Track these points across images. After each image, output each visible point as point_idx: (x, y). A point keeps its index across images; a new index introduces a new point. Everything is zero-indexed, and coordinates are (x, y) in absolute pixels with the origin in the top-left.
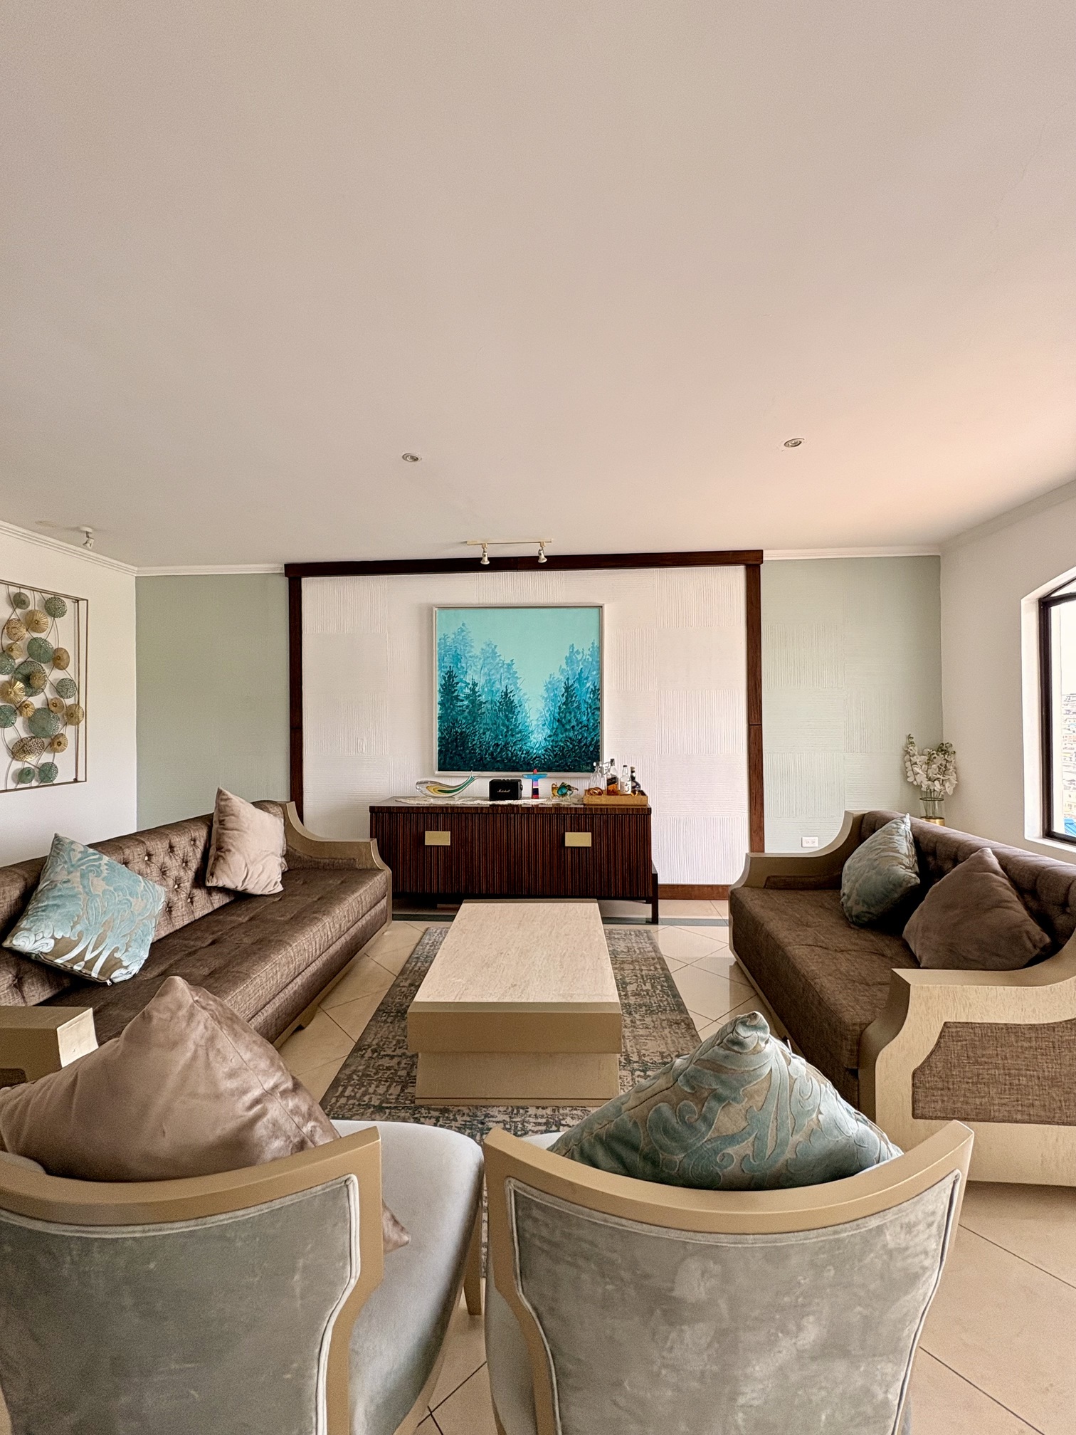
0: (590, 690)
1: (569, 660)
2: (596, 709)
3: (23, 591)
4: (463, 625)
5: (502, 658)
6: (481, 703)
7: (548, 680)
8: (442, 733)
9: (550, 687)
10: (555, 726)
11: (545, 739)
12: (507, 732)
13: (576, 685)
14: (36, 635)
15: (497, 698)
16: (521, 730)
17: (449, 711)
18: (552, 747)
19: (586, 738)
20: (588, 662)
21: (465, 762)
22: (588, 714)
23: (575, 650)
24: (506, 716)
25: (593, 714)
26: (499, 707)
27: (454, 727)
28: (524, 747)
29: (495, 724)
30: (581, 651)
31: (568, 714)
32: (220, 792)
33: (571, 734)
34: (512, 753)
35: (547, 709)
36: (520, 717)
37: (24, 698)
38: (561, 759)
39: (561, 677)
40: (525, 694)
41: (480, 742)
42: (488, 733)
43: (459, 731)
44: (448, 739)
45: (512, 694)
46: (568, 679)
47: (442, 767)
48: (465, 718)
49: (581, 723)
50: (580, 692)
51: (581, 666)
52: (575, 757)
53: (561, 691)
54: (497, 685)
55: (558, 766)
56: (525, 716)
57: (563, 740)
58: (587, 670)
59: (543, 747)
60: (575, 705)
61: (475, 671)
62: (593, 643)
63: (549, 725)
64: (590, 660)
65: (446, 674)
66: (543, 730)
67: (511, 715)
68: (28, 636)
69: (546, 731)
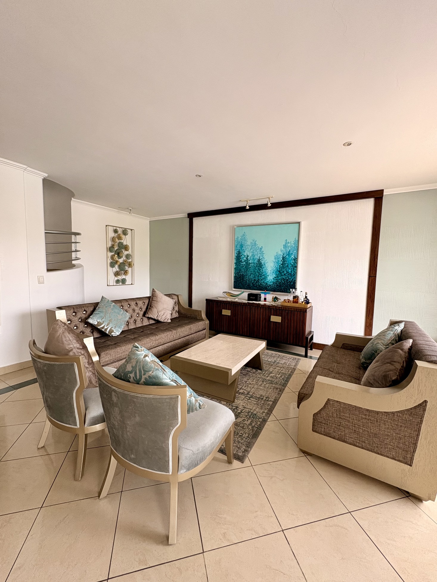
0: (293, 259)
1: (285, 246)
2: (295, 267)
3: (117, 228)
4: (244, 233)
5: (258, 245)
6: (250, 263)
7: (276, 254)
8: (236, 275)
9: (276, 257)
10: (277, 274)
11: (273, 279)
12: (259, 275)
13: (287, 257)
14: (120, 241)
15: (256, 261)
16: (264, 275)
17: (238, 266)
18: (276, 282)
19: (290, 279)
20: (293, 247)
21: (243, 286)
22: (291, 269)
23: (287, 242)
24: (259, 269)
25: (294, 269)
26: (256, 265)
27: (240, 272)
28: (265, 281)
29: (254, 272)
30: (290, 242)
31: (283, 269)
32: (153, 289)
33: (284, 277)
34: (260, 284)
35: (275, 266)
36: (264, 269)
37: (118, 259)
38: (279, 287)
39: (281, 253)
40: (266, 260)
41: (249, 278)
42: (252, 275)
43: (241, 274)
44: (237, 277)
45: (261, 260)
46: (284, 254)
47: (235, 287)
48: (244, 269)
49: (288, 272)
50: (288, 260)
51: (290, 249)
52: (285, 286)
53: (281, 259)
54: (256, 257)
55: (278, 290)
56: (266, 269)
57: (280, 279)
58: (292, 250)
59: (272, 282)
60: (286, 265)
61: (248, 251)
62: (295, 239)
63: (275, 273)
64: (294, 246)
65: (238, 252)
66: (273, 275)
67: (260, 269)
68: (118, 241)
69: (274, 275)
